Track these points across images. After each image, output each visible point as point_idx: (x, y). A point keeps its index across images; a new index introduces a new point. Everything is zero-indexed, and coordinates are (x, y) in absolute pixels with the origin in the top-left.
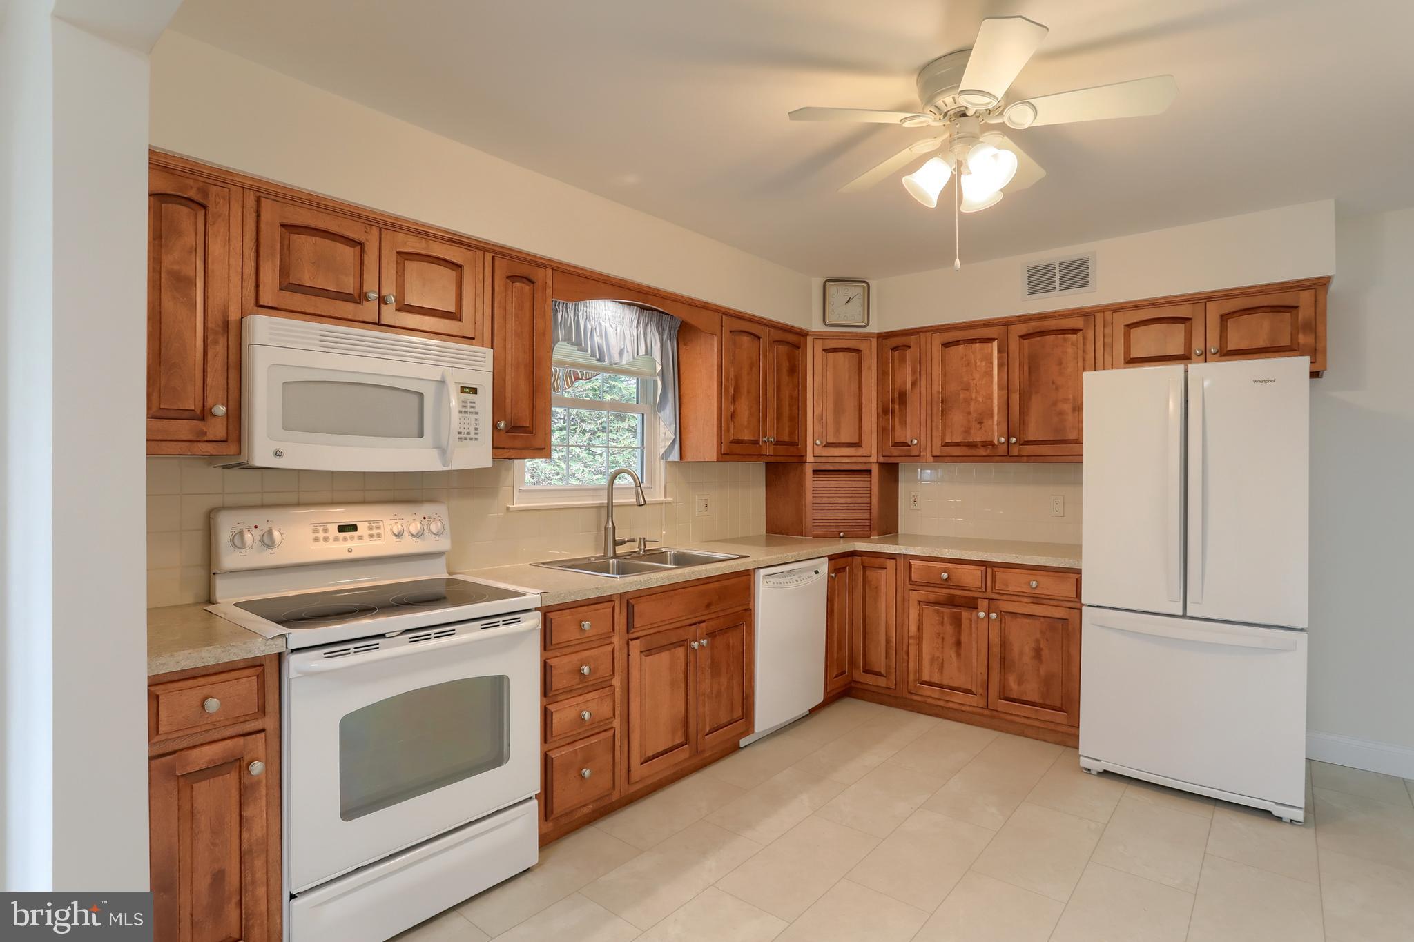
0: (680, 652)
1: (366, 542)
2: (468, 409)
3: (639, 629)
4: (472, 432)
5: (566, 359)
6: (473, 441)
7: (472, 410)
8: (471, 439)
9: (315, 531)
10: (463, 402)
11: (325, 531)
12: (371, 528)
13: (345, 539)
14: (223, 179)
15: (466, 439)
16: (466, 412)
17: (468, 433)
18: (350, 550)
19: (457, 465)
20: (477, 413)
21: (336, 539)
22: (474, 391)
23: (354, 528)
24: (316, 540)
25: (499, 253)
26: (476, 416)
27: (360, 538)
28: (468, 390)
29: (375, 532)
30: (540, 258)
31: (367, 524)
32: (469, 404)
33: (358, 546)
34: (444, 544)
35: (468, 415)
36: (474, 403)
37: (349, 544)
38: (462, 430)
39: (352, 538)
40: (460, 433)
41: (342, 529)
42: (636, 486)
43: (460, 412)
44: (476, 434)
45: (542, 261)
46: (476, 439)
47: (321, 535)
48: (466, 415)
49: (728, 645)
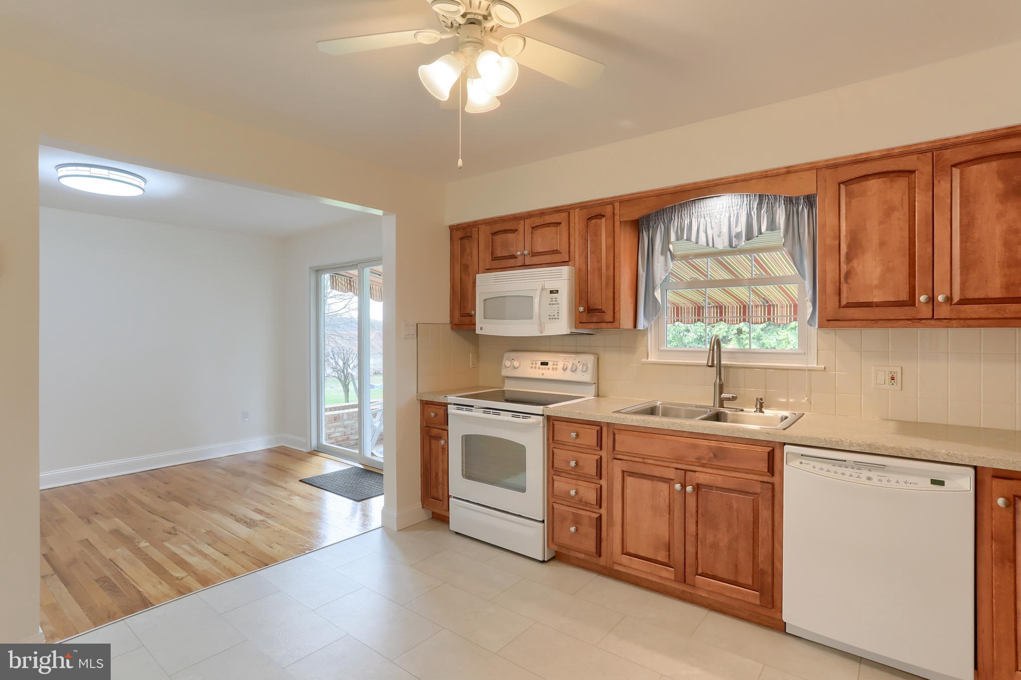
0: (664, 487)
1: (550, 371)
2: (554, 302)
3: (618, 453)
4: (556, 314)
5: (690, 252)
6: (557, 320)
7: (556, 302)
8: (555, 318)
9: (532, 364)
10: (551, 299)
11: (536, 364)
12: (554, 365)
13: (542, 369)
14: (475, 225)
15: (553, 319)
16: (553, 304)
17: (554, 316)
18: (543, 374)
19: (547, 333)
20: (558, 304)
21: (539, 368)
22: (557, 292)
23: (546, 364)
24: (532, 367)
25: (582, 206)
26: (558, 306)
27: (548, 369)
28: (555, 292)
29: (555, 367)
30: (607, 199)
31: (552, 363)
32: (554, 300)
33: (547, 373)
34: (587, 377)
35: (554, 306)
36: (557, 298)
37: (543, 371)
38: (551, 314)
39: (545, 368)
40: (550, 316)
41: (543, 364)
42: (710, 350)
43: (550, 304)
44: (558, 315)
45: (608, 200)
46: (558, 318)
47: (534, 366)
48: (552, 306)
49: (730, 508)
